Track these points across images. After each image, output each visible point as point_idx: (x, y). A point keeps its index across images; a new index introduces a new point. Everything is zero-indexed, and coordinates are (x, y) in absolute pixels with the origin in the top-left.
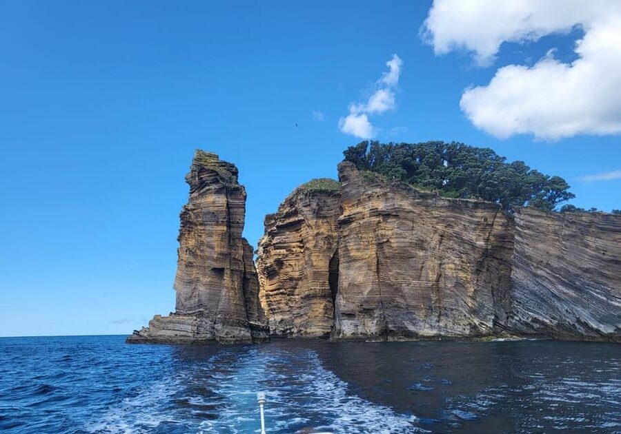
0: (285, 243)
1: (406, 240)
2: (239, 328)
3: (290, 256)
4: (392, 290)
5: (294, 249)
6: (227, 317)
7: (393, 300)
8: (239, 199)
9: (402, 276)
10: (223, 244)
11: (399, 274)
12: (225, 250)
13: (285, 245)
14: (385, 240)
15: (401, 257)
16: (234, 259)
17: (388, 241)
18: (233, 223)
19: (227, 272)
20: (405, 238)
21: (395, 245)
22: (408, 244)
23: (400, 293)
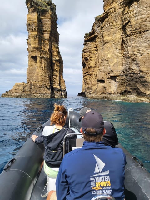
0: (88, 49)
1: (144, 16)
2: (44, 89)
3: (92, 56)
4: (130, 60)
5: (93, 52)
6: (37, 82)
7: (130, 69)
8: (47, 17)
9: (138, 48)
10: (35, 42)
11: (135, 47)
12: (37, 46)
13: (89, 50)
14: (127, 22)
15: (139, 33)
16: (43, 51)
17: (129, 22)
18: (44, 31)
19: (38, 58)
20: (142, 14)
21: (134, 23)
22: (145, 19)
23: (135, 63)
